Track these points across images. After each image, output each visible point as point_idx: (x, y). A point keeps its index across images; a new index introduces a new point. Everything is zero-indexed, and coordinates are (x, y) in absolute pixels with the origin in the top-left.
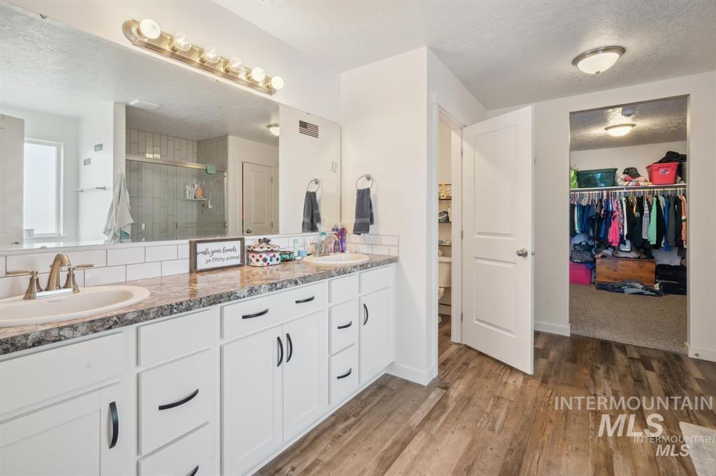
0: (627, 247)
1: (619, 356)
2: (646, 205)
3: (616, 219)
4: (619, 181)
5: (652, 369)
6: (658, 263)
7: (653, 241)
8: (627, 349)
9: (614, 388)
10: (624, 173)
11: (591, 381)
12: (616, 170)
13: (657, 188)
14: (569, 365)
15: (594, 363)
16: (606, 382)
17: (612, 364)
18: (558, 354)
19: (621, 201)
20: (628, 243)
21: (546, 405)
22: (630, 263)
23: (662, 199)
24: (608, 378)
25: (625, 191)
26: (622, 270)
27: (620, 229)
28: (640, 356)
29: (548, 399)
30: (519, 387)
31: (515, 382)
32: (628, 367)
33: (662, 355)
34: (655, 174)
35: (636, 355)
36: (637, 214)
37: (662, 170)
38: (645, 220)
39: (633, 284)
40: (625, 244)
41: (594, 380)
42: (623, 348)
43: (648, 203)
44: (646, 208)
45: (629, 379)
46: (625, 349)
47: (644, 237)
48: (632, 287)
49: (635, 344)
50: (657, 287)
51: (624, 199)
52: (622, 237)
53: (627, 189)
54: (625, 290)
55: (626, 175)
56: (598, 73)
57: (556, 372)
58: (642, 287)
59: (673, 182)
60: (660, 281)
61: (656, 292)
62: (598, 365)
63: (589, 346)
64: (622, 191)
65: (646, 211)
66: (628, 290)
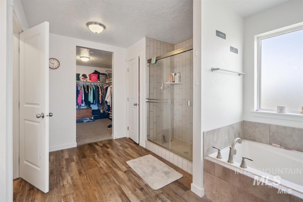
0: (84, 105)
1: (97, 147)
2: (90, 89)
3: (80, 94)
4: (81, 79)
5: (109, 148)
6: (92, 109)
7: (92, 102)
8: (98, 143)
9: (104, 161)
10: (82, 76)
11: (96, 162)
12: (80, 74)
13: (92, 82)
14: (84, 160)
15: (92, 154)
16: (100, 160)
17: (98, 152)
18: (77, 157)
19: (82, 87)
20: (84, 103)
21: (88, 184)
22: (85, 111)
23: (94, 87)
24: (100, 158)
25: (83, 83)
26: (82, 114)
27: (82, 98)
28: (103, 144)
29: (87, 180)
30: (71, 183)
31: (67, 182)
32: (102, 150)
33: (108, 141)
34: (92, 77)
35: (101, 145)
36: (87, 92)
37: (94, 77)
38: (89, 94)
39: (86, 118)
40: (83, 103)
41: (97, 162)
42: (96, 143)
43: (90, 88)
44: (90, 90)
45: (106, 155)
46: (97, 144)
47: (89, 100)
48: (86, 119)
49: (99, 141)
50: (92, 118)
51: (82, 86)
52: (82, 100)
53: (83, 82)
54: (84, 121)
55: (83, 77)
56: (96, 33)
57: (82, 166)
58: (89, 119)
59: (96, 81)
60: (93, 116)
61: (92, 120)
62: (94, 154)
63: (86, 148)
64: (82, 83)
65: (90, 91)
66: (85, 121)
